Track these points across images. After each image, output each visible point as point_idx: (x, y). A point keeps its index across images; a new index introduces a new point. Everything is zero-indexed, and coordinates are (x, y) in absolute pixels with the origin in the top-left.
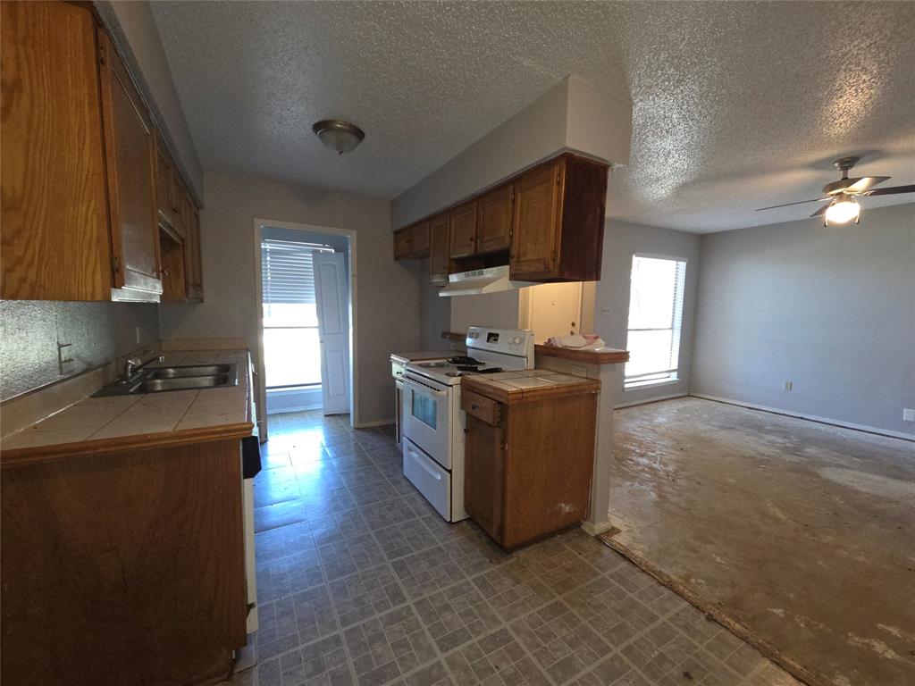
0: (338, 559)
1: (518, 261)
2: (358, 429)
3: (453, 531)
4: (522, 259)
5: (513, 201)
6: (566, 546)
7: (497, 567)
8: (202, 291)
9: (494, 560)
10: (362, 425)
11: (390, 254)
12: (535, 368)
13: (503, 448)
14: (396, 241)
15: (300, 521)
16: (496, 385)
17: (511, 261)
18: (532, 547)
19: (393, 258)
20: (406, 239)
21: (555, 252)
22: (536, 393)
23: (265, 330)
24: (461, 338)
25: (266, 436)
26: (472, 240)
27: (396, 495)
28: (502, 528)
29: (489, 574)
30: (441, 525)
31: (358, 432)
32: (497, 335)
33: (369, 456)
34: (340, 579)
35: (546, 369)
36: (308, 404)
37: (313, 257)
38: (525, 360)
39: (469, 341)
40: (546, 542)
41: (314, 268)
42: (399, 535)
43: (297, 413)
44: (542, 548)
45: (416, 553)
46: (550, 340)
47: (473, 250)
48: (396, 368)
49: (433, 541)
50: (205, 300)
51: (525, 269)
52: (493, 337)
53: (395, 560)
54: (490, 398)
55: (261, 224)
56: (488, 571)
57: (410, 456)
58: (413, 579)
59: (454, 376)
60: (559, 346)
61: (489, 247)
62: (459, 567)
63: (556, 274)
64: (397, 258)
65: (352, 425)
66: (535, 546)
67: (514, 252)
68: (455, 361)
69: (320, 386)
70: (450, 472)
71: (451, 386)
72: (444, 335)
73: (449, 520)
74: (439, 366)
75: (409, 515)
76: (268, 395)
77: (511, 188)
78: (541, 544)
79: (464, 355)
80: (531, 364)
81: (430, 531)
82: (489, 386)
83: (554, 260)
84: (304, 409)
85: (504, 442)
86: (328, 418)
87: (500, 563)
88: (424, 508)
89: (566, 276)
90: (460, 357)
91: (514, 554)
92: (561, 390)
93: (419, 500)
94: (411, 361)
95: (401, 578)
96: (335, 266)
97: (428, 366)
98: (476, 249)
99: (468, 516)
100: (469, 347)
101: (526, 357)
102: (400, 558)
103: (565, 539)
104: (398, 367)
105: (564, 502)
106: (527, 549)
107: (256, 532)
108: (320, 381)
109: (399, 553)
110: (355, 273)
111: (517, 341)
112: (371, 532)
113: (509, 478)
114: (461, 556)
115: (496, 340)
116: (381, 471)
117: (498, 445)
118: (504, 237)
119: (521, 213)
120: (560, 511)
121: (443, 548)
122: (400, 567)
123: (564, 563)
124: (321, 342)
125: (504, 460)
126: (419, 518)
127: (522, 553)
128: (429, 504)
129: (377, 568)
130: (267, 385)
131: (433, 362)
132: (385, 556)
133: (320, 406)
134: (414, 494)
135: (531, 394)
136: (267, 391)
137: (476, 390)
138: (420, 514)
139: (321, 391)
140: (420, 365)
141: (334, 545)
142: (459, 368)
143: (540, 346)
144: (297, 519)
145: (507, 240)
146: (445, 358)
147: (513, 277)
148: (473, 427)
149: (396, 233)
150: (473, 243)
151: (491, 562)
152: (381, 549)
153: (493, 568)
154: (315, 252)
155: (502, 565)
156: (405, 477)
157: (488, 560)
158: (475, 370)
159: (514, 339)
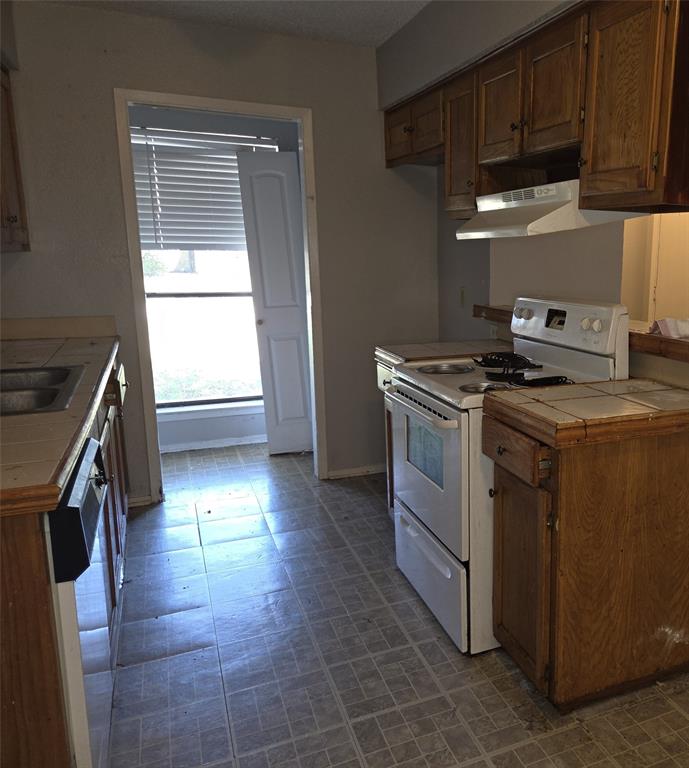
0: (259, 716)
1: (594, 172)
2: (327, 480)
3: (472, 670)
4: (601, 167)
5: (587, 46)
6: (670, 702)
7: (542, 736)
8: (24, 228)
9: (536, 725)
10: (333, 474)
11: (378, 155)
12: (631, 377)
13: (552, 528)
14: (389, 129)
15: (203, 646)
16: (540, 411)
17: (584, 170)
18: (608, 704)
19: (384, 163)
20: (404, 125)
21: (657, 153)
22: (614, 428)
23: (149, 301)
24: (503, 317)
25: (161, 492)
26: (513, 127)
27: (379, 601)
28: (550, 669)
29: (524, 748)
30: (452, 658)
31: (326, 486)
32: (563, 314)
33: (339, 530)
34: (259, 750)
35: (650, 379)
36: (241, 435)
37: (238, 161)
38: (611, 360)
39: (517, 323)
40: (638, 695)
41: (241, 182)
42: (374, 674)
43: (220, 450)
44: (627, 706)
45: (398, 708)
46: (656, 325)
47: (517, 150)
48: (382, 372)
49: (432, 688)
50: (33, 246)
51: (606, 187)
52: (555, 318)
53: (361, 719)
54: (527, 435)
55: (127, 98)
56: (522, 744)
57: (406, 534)
58: (387, 754)
59: (477, 391)
60: (675, 336)
61: (544, 144)
62: (471, 733)
63: (659, 198)
64: (391, 163)
65: (316, 473)
66: (615, 700)
67: (587, 154)
68: (487, 362)
69: (261, 403)
70: (466, 565)
71: (466, 410)
72: (478, 310)
73: (464, 650)
74: (458, 370)
75: (396, 638)
76: (159, 420)
77: (583, 19)
78: (626, 698)
79: (504, 349)
80: (622, 369)
81: (429, 668)
82: (528, 414)
83: (656, 169)
84: (233, 444)
85: (552, 516)
86: (275, 459)
87: (546, 729)
88: (426, 627)
89: (680, 201)
90: (499, 355)
91: (574, 715)
92: (664, 422)
93: (418, 611)
94: (407, 361)
95: (365, 752)
96: (280, 177)
97: (436, 371)
98: (521, 146)
99: (498, 645)
100: (516, 335)
101: (612, 356)
102: (369, 716)
103: (671, 691)
104: (388, 371)
105: (672, 625)
106: (601, 706)
107: (84, 673)
108: (260, 393)
109: (368, 708)
110: (313, 192)
111: (596, 325)
112: (325, 668)
113: (561, 581)
114: (479, 715)
115: (562, 323)
116: (358, 559)
117: (543, 522)
118: (570, 122)
119: (600, 76)
120: (662, 642)
121: (449, 700)
122: (365, 733)
123: (663, 734)
124: (259, 322)
125: (554, 548)
126: (414, 645)
127: (589, 714)
128: (434, 620)
129: (327, 733)
130: (158, 400)
131: (444, 364)
132: (343, 710)
133: (263, 439)
134: (410, 600)
135: (602, 429)
136: (158, 411)
137: (506, 419)
138: (415, 638)
139: (263, 411)
140: (420, 370)
141: (256, 690)
142: (490, 376)
143: (640, 335)
144: (199, 641)
145: (575, 129)
146: (471, 356)
147: (586, 203)
148: (504, 488)
149: (389, 113)
150: (517, 133)
151: (530, 728)
152: (338, 699)
153: (532, 739)
154: (242, 152)
155: (550, 734)
156: (398, 570)
157: (525, 725)
158: (519, 381)
159: (592, 321)
